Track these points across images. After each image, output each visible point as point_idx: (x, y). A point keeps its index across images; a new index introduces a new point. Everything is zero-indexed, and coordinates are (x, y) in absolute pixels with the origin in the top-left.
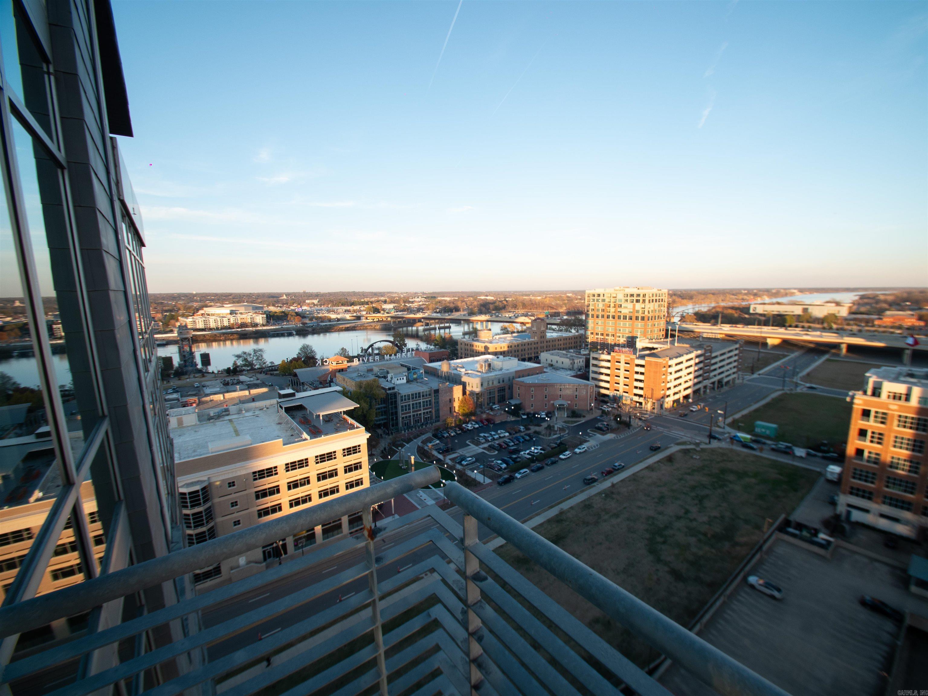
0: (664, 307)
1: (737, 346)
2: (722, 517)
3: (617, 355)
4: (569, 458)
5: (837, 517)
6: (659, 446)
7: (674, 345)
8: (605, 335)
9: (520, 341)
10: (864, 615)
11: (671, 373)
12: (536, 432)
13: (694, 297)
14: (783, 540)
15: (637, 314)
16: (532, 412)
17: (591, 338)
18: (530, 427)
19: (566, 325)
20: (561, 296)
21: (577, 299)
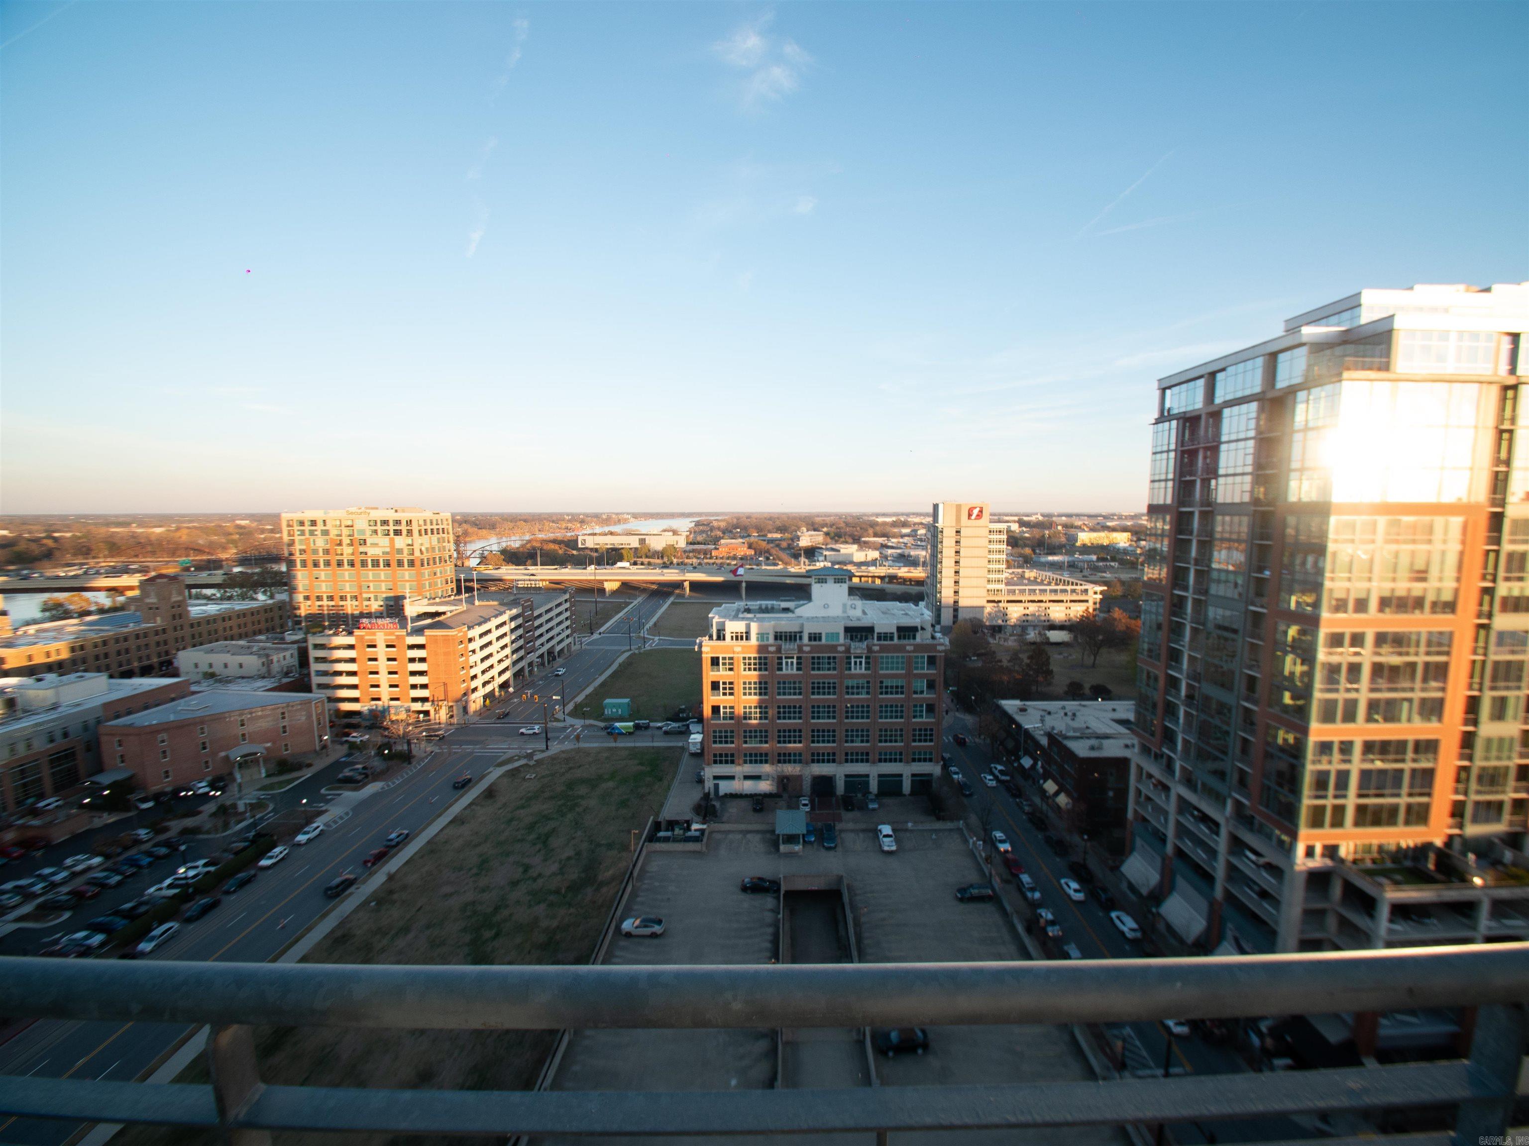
0: (449, 542)
1: (567, 596)
2: (578, 854)
3: (367, 634)
4: (283, 859)
5: (707, 796)
6: (469, 777)
7: (474, 604)
8: (337, 598)
9: (109, 631)
10: (748, 902)
11: (474, 651)
12: (185, 831)
13: (498, 525)
14: (655, 852)
15: (398, 557)
16: (169, 789)
17: (304, 609)
18: (168, 824)
19: (241, 586)
20: (220, 526)
21: (263, 531)
